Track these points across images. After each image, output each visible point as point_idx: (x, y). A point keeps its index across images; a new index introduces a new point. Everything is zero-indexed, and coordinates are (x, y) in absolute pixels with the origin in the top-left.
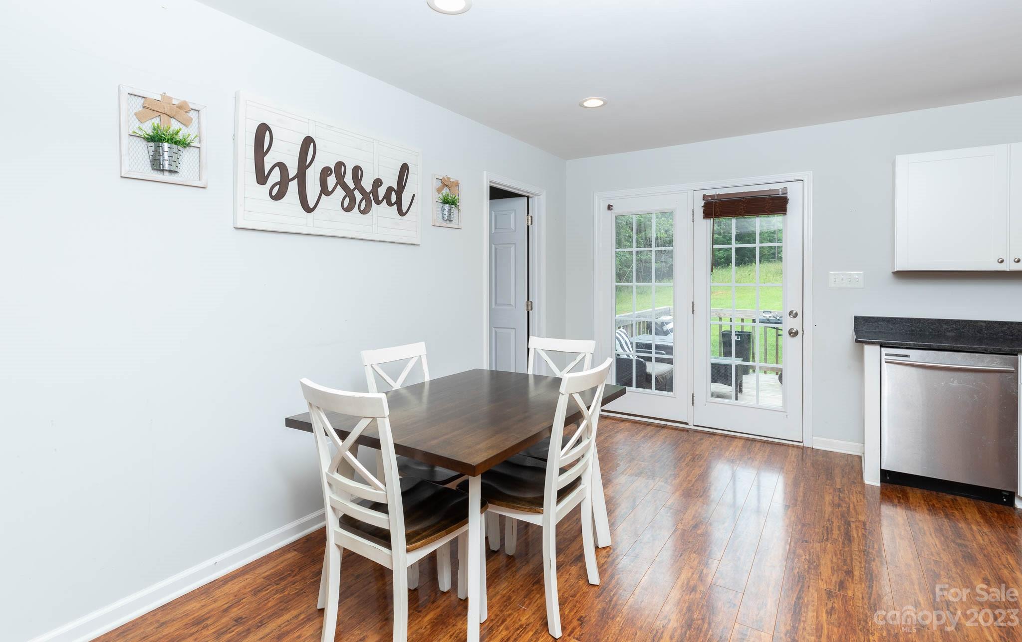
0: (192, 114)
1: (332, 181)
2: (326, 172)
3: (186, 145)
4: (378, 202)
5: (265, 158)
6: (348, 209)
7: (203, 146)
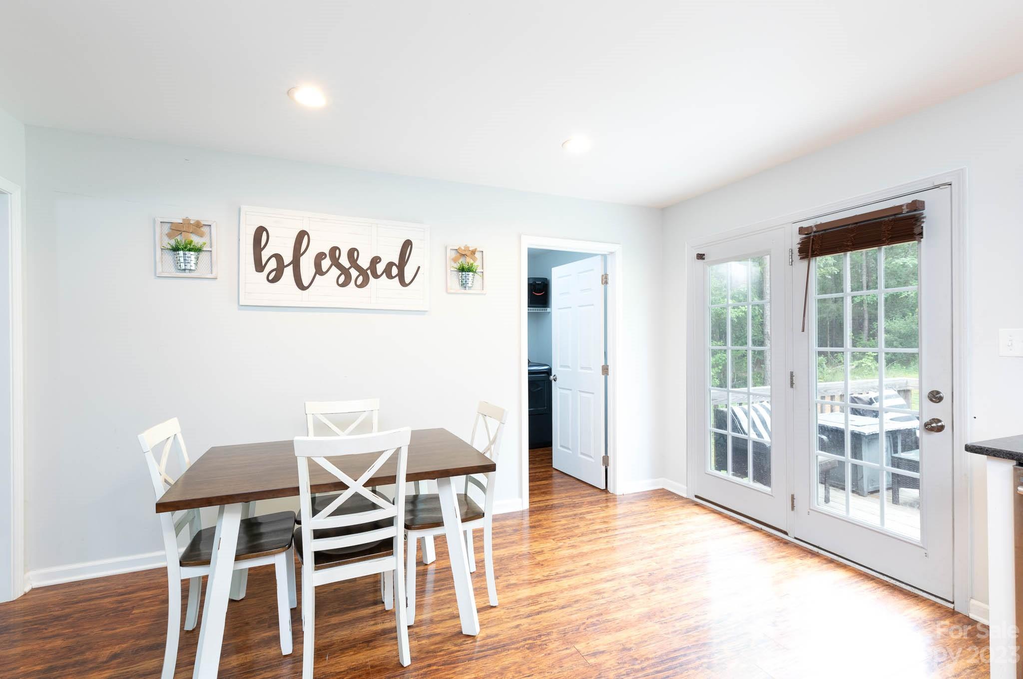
0: (204, 229)
1: (326, 263)
2: (320, 257)
3: (198, 250)
4: (376, 276)
5: (262, 252)
6: (344, 285)
7: (214, 250)
